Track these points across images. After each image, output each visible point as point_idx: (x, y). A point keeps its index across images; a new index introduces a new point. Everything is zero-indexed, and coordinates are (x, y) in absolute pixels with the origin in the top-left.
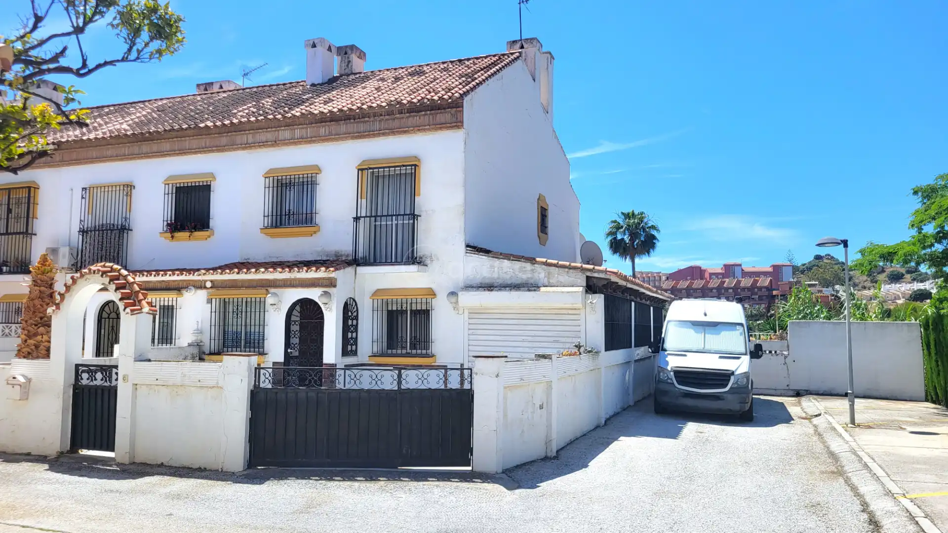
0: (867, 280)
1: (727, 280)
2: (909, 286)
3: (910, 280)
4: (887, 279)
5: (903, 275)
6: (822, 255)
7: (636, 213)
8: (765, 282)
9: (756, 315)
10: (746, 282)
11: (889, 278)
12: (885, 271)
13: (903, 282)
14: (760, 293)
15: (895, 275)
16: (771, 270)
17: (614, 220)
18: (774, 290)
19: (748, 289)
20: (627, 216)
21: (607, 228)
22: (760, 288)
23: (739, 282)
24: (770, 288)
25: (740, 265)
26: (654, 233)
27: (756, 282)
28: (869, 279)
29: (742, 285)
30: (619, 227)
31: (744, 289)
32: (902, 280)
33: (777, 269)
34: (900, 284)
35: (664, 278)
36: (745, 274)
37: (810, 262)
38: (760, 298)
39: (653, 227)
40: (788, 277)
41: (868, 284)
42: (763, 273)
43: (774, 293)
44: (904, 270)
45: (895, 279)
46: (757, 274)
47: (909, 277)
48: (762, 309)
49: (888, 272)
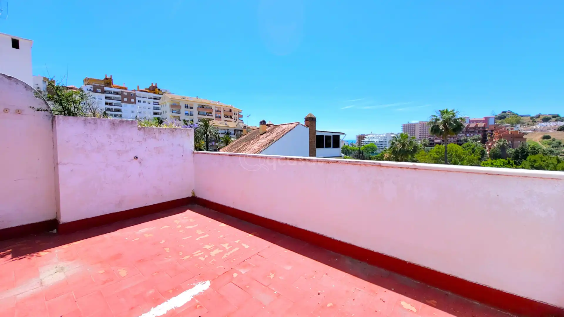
0: (530, 121)
2: (555, 124)
3: (554, 121)
4: (541, 120)
5: (550, 118)
6: (506, 111)
7: (449, 110)
8: (482, 125)
9: (477, 139)
10: (472, 125)
11: (542, 120)
12: (540, 117)
13: (551, 121)
14: (479, 129)
15: (546, 118)
16: (484, 119)
18: (486, 128)
19: (473, 128)
22: (479, 128)
24: (484, 127)
25: (469, 118)
27: (477, 125)
28: (531, 120)
29: (470, 126)
31: (471, 128)
32: (550, 121)
33: (486, 120)
34: (549, 122)
36: (471, 122)
37: (499, 114)
38: (479, 132)
40: (492, 122)
41: (531, 123)
42: (480, 121)
43: (486, 129)
44: (551, 116)
45: (546, 120)
46: (477, 121)
47: (554, 119)
48: (480, 136)
49: (542, 117)
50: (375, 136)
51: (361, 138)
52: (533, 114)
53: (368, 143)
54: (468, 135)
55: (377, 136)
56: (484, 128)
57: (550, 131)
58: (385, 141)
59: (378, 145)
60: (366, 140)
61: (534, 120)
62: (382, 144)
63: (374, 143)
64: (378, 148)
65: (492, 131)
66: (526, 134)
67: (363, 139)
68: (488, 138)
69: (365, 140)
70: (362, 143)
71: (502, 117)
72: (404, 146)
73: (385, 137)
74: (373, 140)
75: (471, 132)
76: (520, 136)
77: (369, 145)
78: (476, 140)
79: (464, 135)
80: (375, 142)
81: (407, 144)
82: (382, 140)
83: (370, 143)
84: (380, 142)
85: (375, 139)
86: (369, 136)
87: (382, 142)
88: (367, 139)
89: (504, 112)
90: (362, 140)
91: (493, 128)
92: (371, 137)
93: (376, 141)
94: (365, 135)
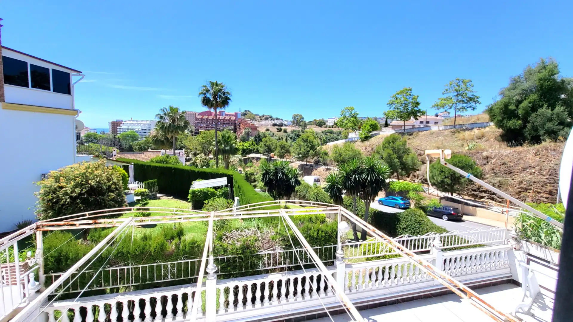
1: (221, 117)
2: (271, 122)
4: (265, 119)
8: (233, 118)
10: (227, 118)
14: (232, 122)
17: (205, 85)
19: (228, 120)
20: (212, 84)
21: (201, 90)
22: (232, 120)
23: (225, 118)
26: (228, 96)
27: (230, 118)
29: (226, 119)
30: (208, 91)
31: (226, 120)
33: (236, 114)
35: (197, 114)
37: (243, 112)
38: (232, 124)
39: (228, 93)
40: (239, 117)
41: (260, 120)
42: (232, 115)
43: (236, 122)
44: (268, 117)
45: (267, 119)
46: (230, 115)
47: (270, 119)
48: (233, 127)
49: (265, 117)
50: (136, 122)
51: (115, 125)
52: (261, 115)
53: (127, 130)
54: (224, 126)
55: (139, 122)
56: (235, 121)
57: (269, 126)
58: (149, 129)
59: (141, 134)
60: (123, 127)
61: (261, 118)
62: (145, 132)
63: (135, 131)
64: (140, 136)
65: (240, 123)
66: (258, 127)
67: (120, 126)
68: (238, 129)
69: (121, 128)
70: (117, 131)
71: (244, 115)
72: (174, 121)
73: (148, 124)
74: (133, 127)
75: (227, 123)
76: (255, 128)
77: (129, 132)
78: (229, 130)
79: (221, 125)
80: (137, 130)
81: (177, 118)
82: (145, 127)
83: (129, 130)
84: (142, 130)
85: (137, 126)
86: (129, 122)
87: (145, 130)
88: (125, 125)
89: (246, 111)
90: (118, 127)
91: (240, 121)
92: (131, 124)
93: (138, 128)
94: (122, 121)
